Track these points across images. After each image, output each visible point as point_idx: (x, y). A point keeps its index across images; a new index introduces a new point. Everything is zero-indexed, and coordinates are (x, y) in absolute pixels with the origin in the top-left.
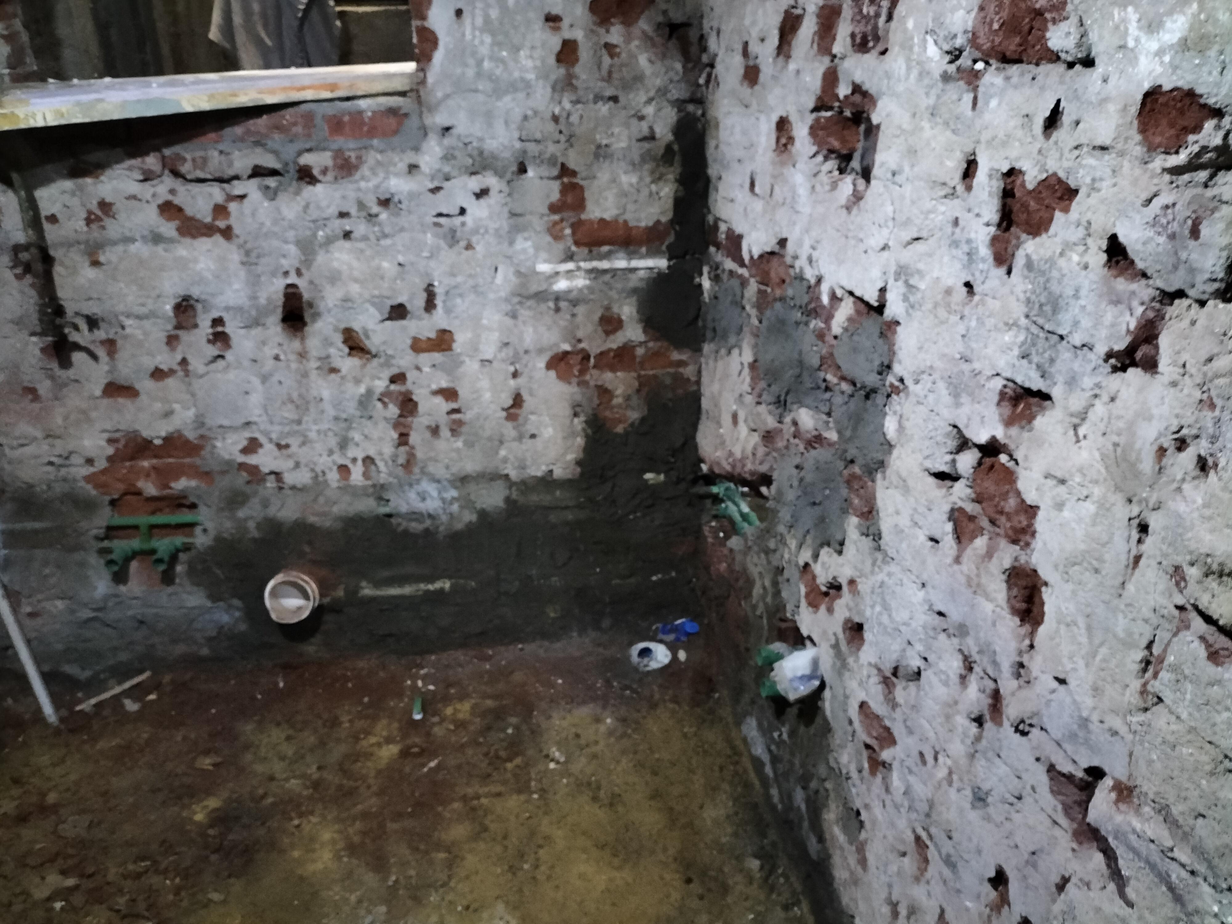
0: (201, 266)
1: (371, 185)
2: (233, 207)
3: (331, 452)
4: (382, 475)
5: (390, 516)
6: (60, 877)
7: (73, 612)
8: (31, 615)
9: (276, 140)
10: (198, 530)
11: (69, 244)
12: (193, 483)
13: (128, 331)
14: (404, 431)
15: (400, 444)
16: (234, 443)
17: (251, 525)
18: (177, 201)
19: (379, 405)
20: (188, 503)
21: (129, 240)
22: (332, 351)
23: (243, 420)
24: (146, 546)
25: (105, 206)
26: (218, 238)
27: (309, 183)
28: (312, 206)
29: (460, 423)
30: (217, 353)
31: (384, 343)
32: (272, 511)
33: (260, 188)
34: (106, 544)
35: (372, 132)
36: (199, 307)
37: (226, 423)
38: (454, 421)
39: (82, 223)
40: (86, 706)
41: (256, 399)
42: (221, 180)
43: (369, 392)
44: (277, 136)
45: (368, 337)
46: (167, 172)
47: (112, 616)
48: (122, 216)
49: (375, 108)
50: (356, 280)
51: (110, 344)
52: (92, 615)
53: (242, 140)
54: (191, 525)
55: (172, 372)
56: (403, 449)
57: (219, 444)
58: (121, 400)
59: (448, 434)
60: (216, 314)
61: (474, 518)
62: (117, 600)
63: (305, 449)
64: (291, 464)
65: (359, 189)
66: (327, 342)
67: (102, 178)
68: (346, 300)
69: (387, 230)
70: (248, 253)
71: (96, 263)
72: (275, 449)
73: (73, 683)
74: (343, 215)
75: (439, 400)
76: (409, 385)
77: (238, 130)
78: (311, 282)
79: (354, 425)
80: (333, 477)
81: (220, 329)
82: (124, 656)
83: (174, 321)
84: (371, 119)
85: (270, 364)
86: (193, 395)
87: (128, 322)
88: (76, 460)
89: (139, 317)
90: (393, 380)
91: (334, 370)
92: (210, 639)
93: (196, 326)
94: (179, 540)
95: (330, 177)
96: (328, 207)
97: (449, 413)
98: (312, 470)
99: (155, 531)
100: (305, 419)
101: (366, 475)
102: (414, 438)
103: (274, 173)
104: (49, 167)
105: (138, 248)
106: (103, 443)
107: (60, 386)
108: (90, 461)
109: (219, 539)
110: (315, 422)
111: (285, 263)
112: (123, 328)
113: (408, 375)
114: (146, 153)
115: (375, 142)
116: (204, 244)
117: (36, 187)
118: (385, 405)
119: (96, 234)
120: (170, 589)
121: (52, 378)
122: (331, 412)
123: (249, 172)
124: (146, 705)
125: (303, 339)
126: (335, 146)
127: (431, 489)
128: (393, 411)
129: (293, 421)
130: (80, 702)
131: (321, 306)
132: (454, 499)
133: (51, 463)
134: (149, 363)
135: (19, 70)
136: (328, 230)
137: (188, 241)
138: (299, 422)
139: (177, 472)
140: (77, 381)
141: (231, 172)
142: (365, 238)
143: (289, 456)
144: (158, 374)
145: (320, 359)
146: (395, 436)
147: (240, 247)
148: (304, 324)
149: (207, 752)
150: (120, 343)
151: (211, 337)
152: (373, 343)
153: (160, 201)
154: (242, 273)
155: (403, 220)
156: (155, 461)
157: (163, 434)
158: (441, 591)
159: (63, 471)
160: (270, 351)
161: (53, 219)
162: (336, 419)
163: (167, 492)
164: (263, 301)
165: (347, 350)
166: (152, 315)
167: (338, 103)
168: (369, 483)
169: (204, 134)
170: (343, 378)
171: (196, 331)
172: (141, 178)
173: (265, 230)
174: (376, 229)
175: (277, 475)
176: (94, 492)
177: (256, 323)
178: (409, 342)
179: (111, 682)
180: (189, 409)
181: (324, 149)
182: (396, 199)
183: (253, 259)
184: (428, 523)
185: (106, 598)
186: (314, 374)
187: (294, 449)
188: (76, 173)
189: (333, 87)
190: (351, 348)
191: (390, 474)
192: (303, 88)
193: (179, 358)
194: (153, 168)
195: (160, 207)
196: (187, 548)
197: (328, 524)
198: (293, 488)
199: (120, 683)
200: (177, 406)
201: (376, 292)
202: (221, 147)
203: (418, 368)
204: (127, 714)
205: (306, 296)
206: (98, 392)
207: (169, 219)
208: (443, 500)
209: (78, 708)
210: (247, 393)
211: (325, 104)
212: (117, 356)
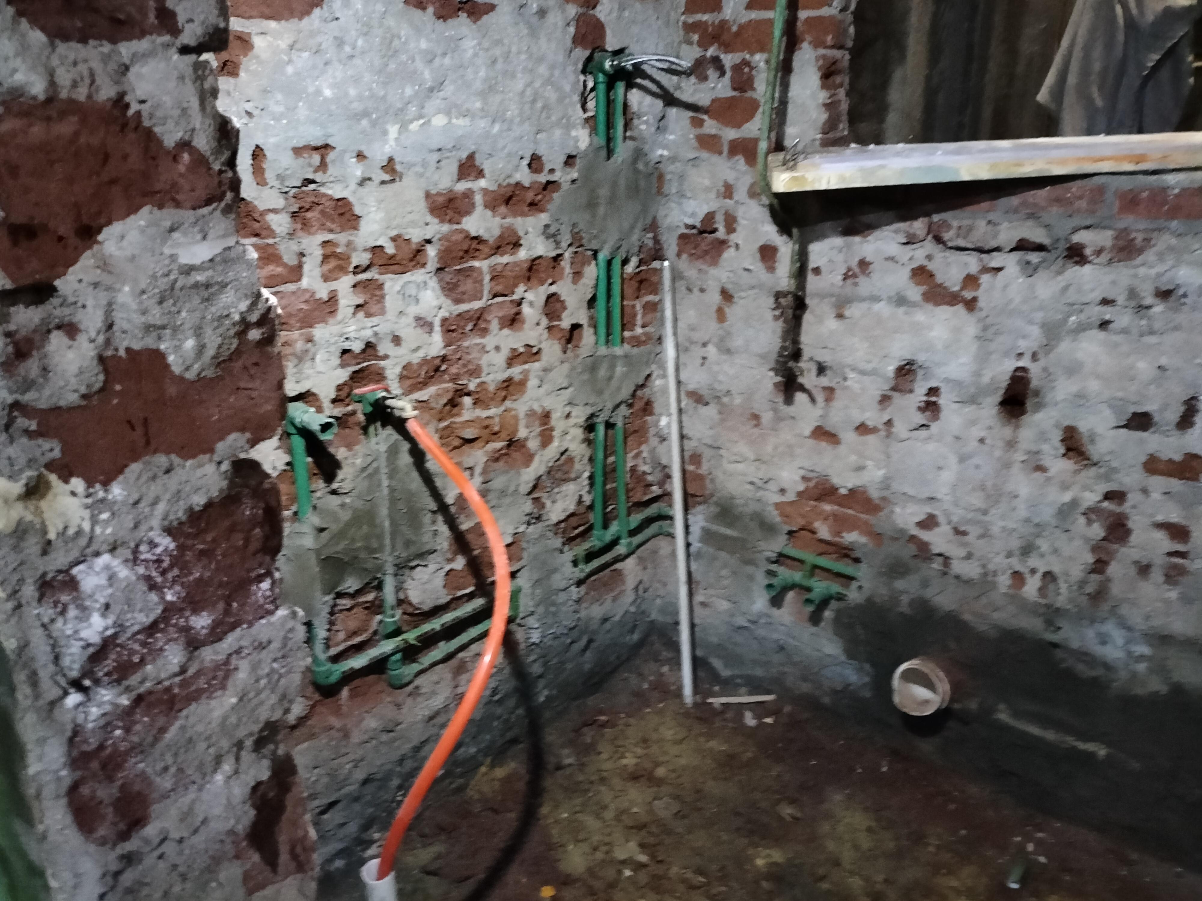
0: (934, 334)
1: (1153, 272)
2: (985, 278)
3: (1009, 555)
4: (1060, 598)
5: (1055, 645)
6: (638, 849)
7: (733, 615)
8: (703, 604)
9: (1054, 212)
10: (854, 585)
11: (822, 296)
12: (863, 540)
13: (848, 383)
14: (1104, 557)
15: (1093, 571)
16: (911, 514)
17: (905, 599)
18: (931, 266)
19: (1082, 520)
20: (853, 556)
21: (875, 299)
22: (1045, 447)
23: (927, 495)
24: (806, 583)
25: (864, 264)
26: (960, 309)
27: (1077, 263)
28: (1072, 290)
29: (1182, 571)
30: (925, 422)
31: (1111, 453)
32: (929, 593)
33: (1019, 262)
34: (774, 567)
35: (1175, 212)
36: (920, 373)
37: (911, 492)
38: (1175, 567)
39: (840, 277)
40: (717, 701)
41: (947, 476)
42: (981, 251)
43: (1074, 503)
44: (1055, 210)
45: (1092, 441)
46: (930, 237)
47: (761, 632)
48: (875, 276)
49: (1186, 184)
50: (1098, 377)
51: (830, 391)
52: (746, 624)
53: (1016, 211)
54: (851, 578)
55: (873, 430)
56: (1094, 577)
57: (898, 510)
58: (824, 444)
59: (1161, 579)
60: (934, 384)
61: (1163, 689)
62: (769, 620)
63: (981, 542)
64: (963, 553)
65: (1136, 276)
66: (1042, 437)
67: (869, 238)
68: (1080, 395)
69: (1157, 325)
70: (985, 329)
71: (840, 316)
72: (952, 532)
73: (715, 677)
74: (1106, 302)
75: (1160, 535)
76: (1126, 507)
77: (1015, 200)
78: (1045, 369)
79: (1044, 534)
80: (1004, 581)
81: (933, 399)
82: (759, 672)
83: (892, 383)
84: (1177, 196)
85: (974, 444)
86: (889, 457)
87: (852, 375)
88: (773, 486)
89: (863, 373)
90: (1109, 496)
91: (1040, 468)
92: (835, 692)
93: (911, 391)
94: (835, 588)
95: (1104, 258)
96: (1092, 290)
97: (1170, 554)
98: (984, 566)
99: (817, 571)
100: (993, 511)
101: (1042, 590)
102: (1114, 569)
103: (1040, 248)
104: (828, 224)
105: (882, 308)
106: (797, 478)
107: (779, 419)
108: (782, 491)
109: (870, 601)
110: (1003, 517)
111: (1023, 345)
112: (845, 379)
113: (1129, 496)
114: (915, 218)
115: (1174, 224)
116: (944, 312)
117: (811, 241)
118: (1090, 522)
119: (849, 289)
120: (814, 629)
121: (775, 410)
122: (1022, 512)
123: (1013, 245)
124: (761, 725)
125: (1017, 427)
126: (1121, 225)
127: (1118, 636)
128: (1097, 531)
129: (978, 510)
130: (714, 695)
131: (1049, 397)
132: (1141, 658)
133: (752, 483)
134: (858, 417)
135: (831, 135)
136: (1083, 316)
137: (930, 307)
138: (985, 513)
139: (852, 525)
140: (793, 418)
141: (994, 244)
142: (1125, 331)
143: (965, 545)
144: (862, 429)
145: (1029, 452)
146: (1090, 559)
147: (979, 320)
148: (1023, 412)
149: (792, 801)
150: (838, 393)
151: (923, 404)
152: (1096, 451)
153: (915, 265)
154: (974, 348)
155: (1181, 318)
156: (836, 508)
157: (850, 485)
158: (1092, 755)
159: (760, 494)
160: (977, 432)
161: (817, 271)
162: (1027, 520)
163: (837, 539)
164: (986, 379)
165: (1062, 451)
166: (873, 373)
167: (1141, 177)
168: (1044, 601)
169: (979, 202)
170: (1048, 479)
171: (911, 396)
172: (904, 241)
173: (1012, 307)
174: (1144, 322)
175: (946, 559)
176: (778, 519)
177: (972, 400)
178: (1144, 459)
179: (743, 690)
180: (879, 469)
181: (1105, 228)
182: (1181, 292)
183: (989, 334)
184: (1098, 672)
185: (761, 615)
186: (1016, 469)
187: (970, 538)
188: (849, 231)
189: (1140, 158)
190: (1069, 450)
191: (1071, 600)
192: (1102, 160)
193: (886, 418)
194: (918, 232)
195: (913, 270)
196: (840, 597)
197: (983, 628)
198: (957, 577)
199: (750, 694)
200: (869, 463)
201: (1120, 394)
202: (991, 216)
203: (1145, 491)
204: (744, 726)
205: (1034, 383)
206: (807, 432)
207: (918, 284)
208: (1129, 653)
209: (710, 700)
210: (940, 468)
211: (1123, 177)
212: (831, 404)
